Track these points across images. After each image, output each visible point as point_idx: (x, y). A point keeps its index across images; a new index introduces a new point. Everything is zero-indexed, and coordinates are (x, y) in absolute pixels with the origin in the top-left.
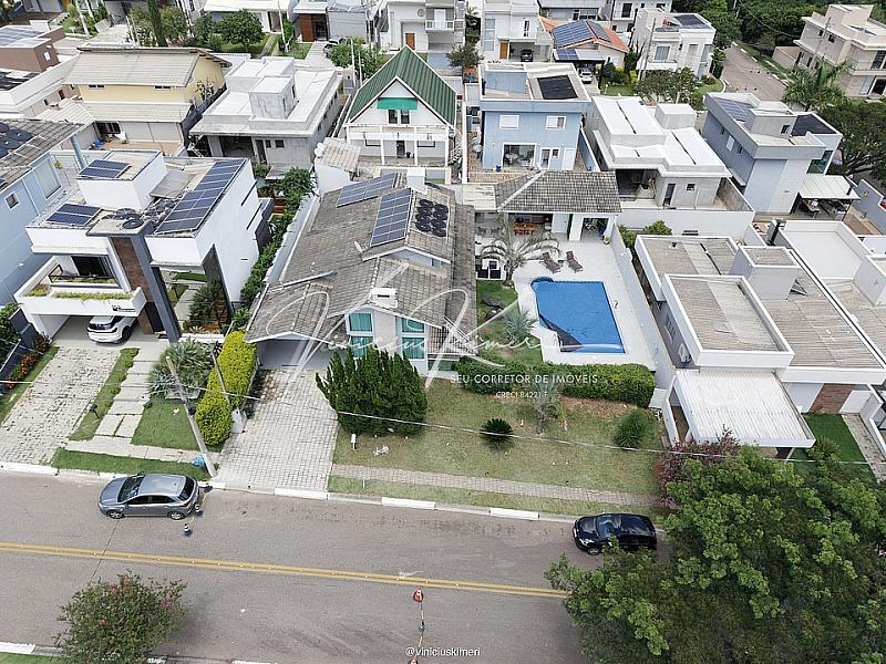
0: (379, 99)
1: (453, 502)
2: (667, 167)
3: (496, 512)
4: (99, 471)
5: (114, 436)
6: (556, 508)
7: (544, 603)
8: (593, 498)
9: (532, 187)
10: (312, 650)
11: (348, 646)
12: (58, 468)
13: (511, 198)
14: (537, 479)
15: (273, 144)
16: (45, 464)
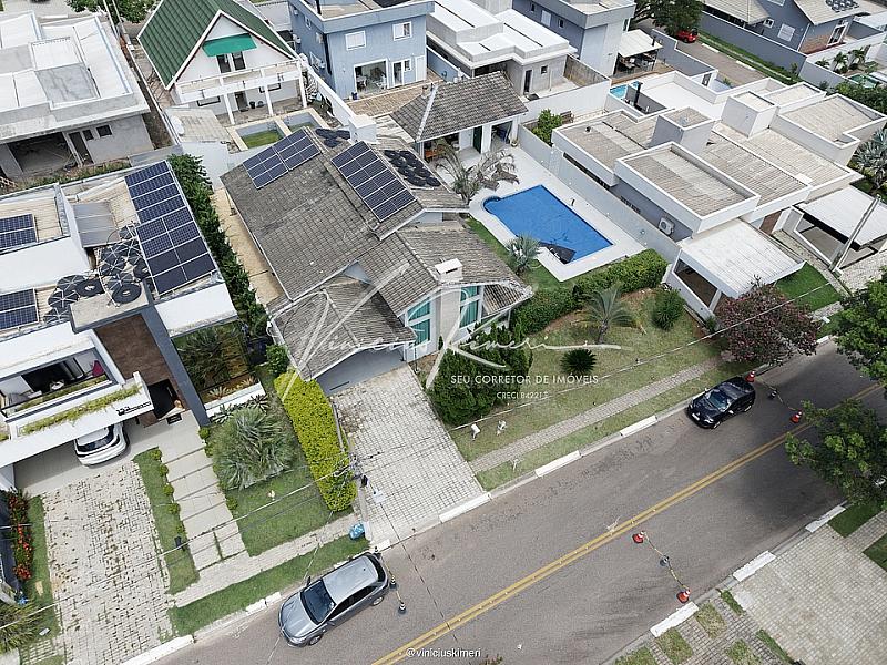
0: (205, 43)
1: (590, 443)
2: (522, 54)
3: (626, 432)
4: (243, 607)
5: (223, 559)
6: (661, 404)
7: (720, 486)
8: (679, 382)
9: (435, 107)
10: (603, 639)
11: (626, 616)
12: (191, 632)
13: (423, 124)
14: (630, 387)
15: (96, 134)
16: (169, 639)
